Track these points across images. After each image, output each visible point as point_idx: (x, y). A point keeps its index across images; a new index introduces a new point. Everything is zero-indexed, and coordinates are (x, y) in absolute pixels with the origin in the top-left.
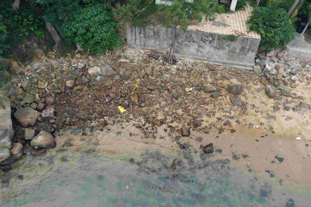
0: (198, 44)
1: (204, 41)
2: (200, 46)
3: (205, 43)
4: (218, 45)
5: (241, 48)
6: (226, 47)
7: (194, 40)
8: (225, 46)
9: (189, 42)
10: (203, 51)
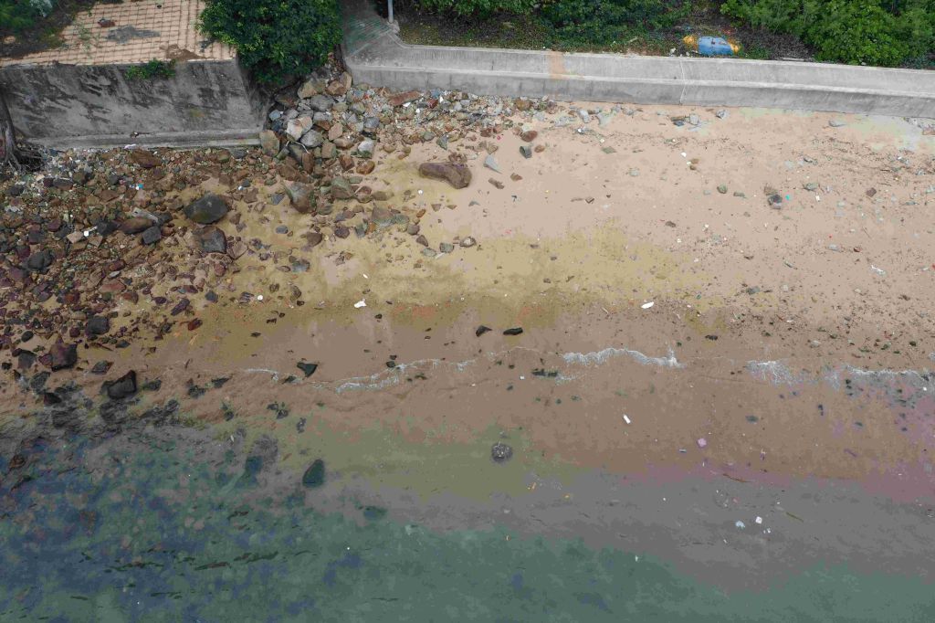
0: (81, 101)
1: (93, 92)
2: (91, 107)
3: (99, 95)
4: (136, 95)
5: (201, 93)
6: (161, 97)
7: (63, 93)
8: (156, 95)
9: (52, 99)
10: (107, 117)
